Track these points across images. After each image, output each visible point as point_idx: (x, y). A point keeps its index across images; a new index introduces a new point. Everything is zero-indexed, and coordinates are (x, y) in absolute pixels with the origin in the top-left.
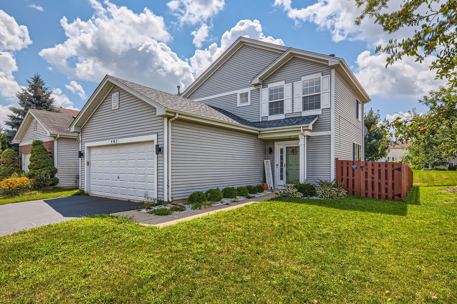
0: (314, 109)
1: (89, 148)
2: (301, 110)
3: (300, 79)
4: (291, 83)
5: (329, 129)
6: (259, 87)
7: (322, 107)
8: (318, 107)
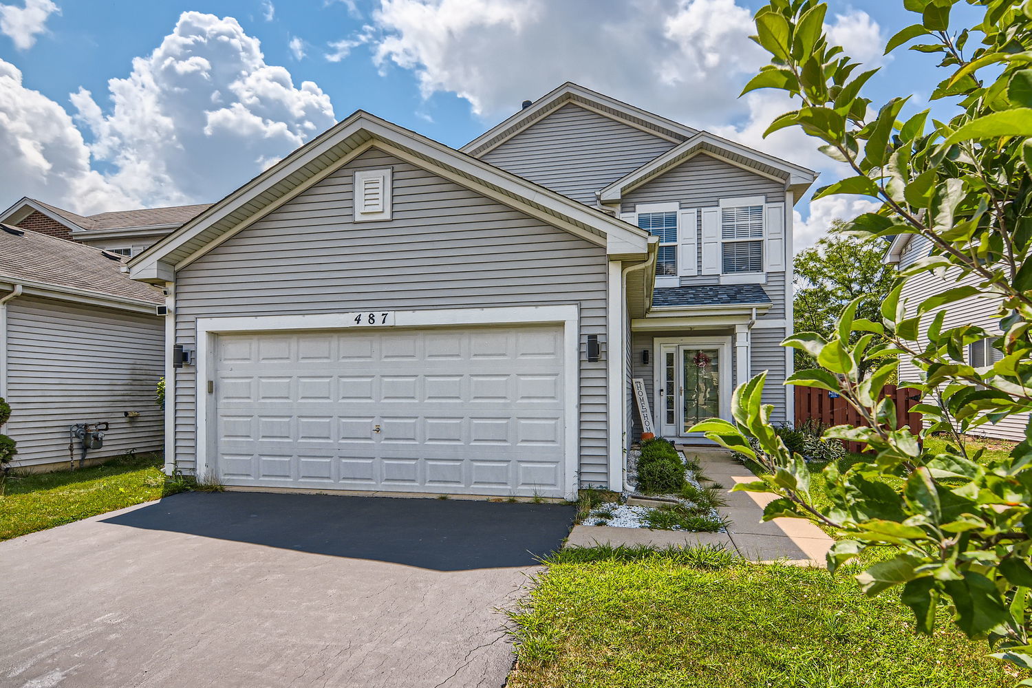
0: (746, 270)
1: (214, 335)
2: (719, 271)
3: (715, 204)
4: (695, 210)
5: (782, 316)
6: (613, 209)
7: (767, 268)
8: (757, 266)
